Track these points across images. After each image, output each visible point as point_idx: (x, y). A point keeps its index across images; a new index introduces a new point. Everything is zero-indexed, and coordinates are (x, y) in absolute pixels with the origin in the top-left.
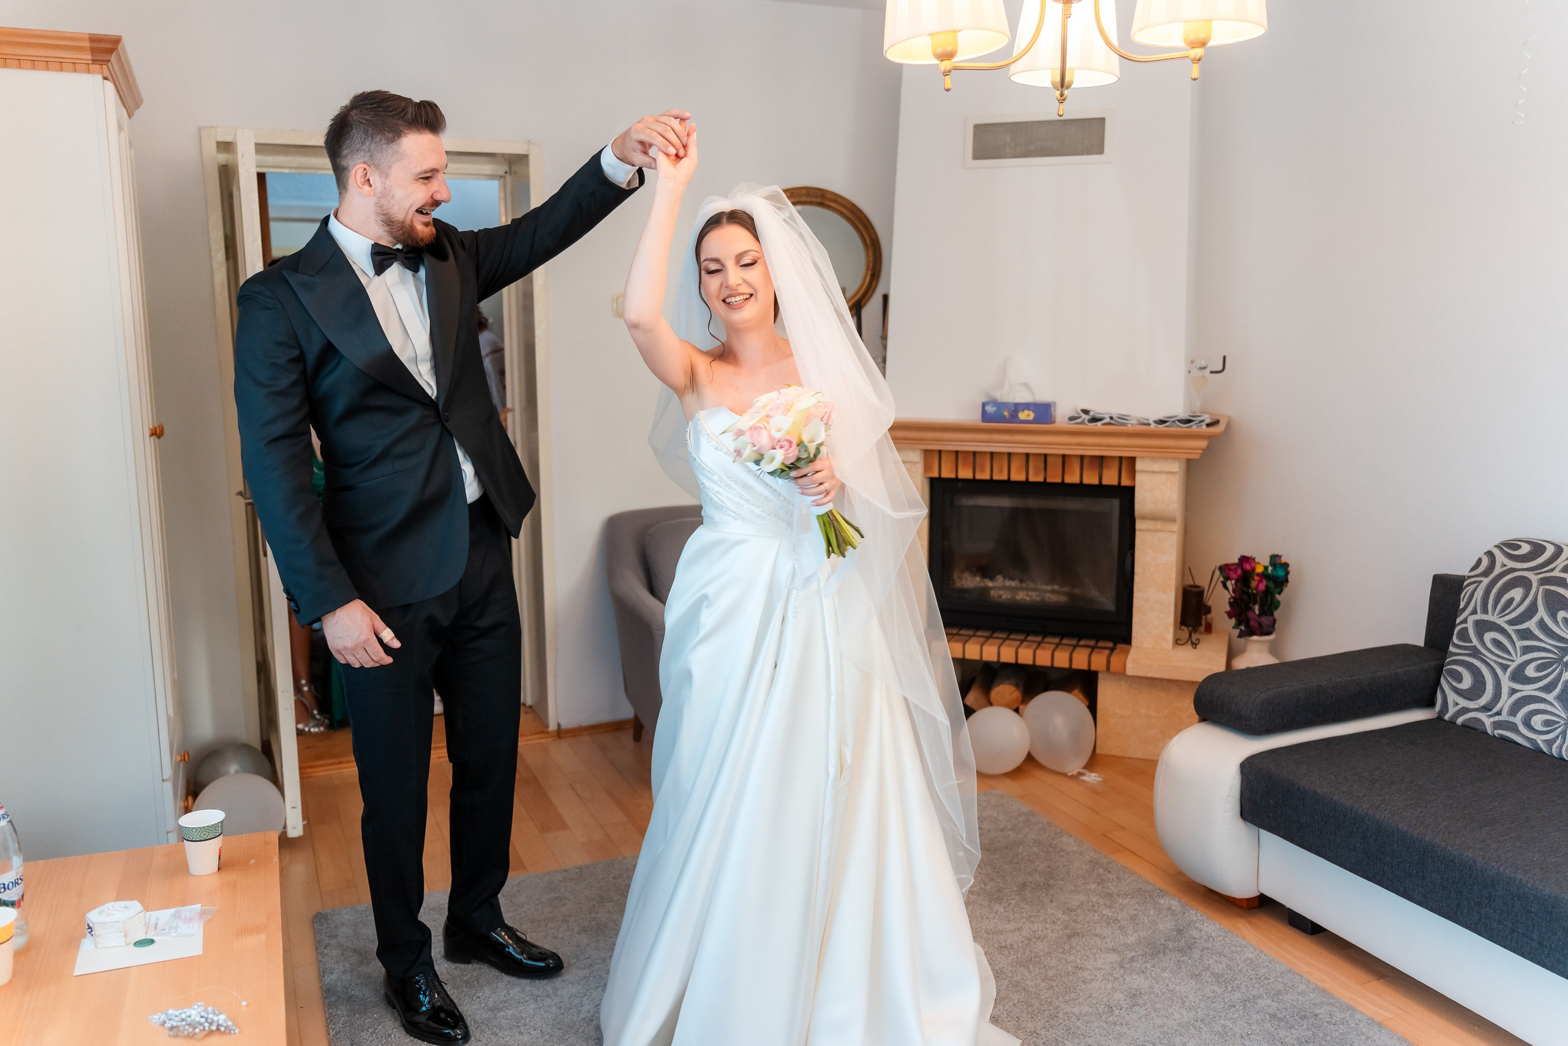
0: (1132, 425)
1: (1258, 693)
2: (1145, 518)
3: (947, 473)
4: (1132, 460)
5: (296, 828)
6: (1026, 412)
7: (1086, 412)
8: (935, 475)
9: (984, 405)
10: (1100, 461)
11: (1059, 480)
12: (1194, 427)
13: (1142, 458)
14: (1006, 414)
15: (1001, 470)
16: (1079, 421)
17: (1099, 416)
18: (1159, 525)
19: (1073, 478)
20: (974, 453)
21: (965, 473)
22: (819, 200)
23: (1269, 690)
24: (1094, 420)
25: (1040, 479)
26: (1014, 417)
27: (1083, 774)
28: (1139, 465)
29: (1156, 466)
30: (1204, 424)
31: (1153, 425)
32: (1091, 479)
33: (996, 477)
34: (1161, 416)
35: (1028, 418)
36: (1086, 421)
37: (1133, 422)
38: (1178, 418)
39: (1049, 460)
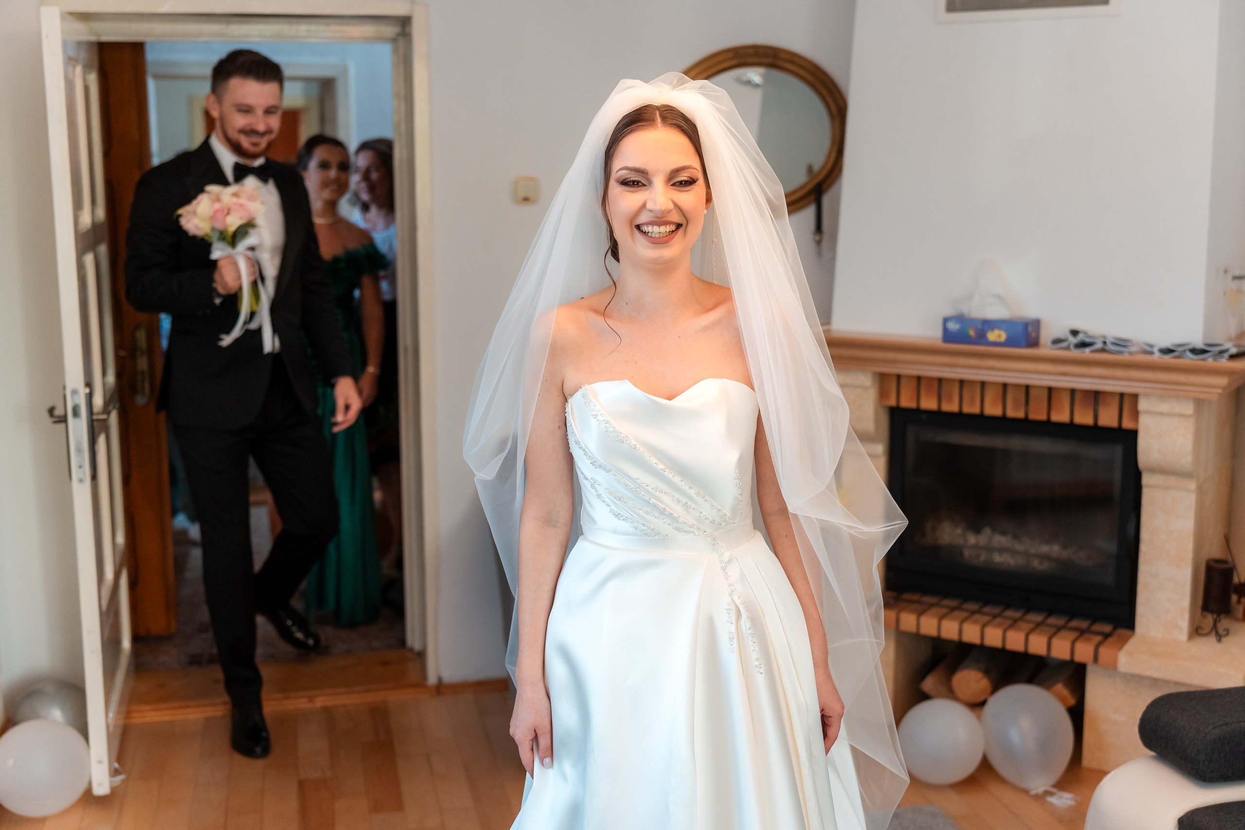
0: (1131, 353)
1: (1210, 728)
2: (1153, 471)
3: (907, 402)
4: (1135, 397)
5: (102, 785)
6: (997, 332)
7: (1075, 333)
8: (892, 402)
9: (946, 320)
10: (1096, 397)
11: (1043, 417)
12: (1210, 360)
13: (1147, 395)
14: (972, 333)
15: (972, 402)
16: (1064, 344)
17: (1088, 340)
18: (1172, 480)
19: (1061, 416)
20: (940, 380)
21: (929, 403)
22: (769, 60)
23: (1226, 724)
24: (1083, 345)
25: (1020, 414)
26: (981, 338)
27: (1051, 794)
28: (1143, 405)
29: (1164, 407)
30: (1226, 355)
31: (1157, 356)
32: (1084, 418)
33: (967, 409)
34: (1166, 343)
35: (998, 340)
36: (1072, 347)
37: (1133, 349)
38: (1190, 347)
39: (1033, 392)
